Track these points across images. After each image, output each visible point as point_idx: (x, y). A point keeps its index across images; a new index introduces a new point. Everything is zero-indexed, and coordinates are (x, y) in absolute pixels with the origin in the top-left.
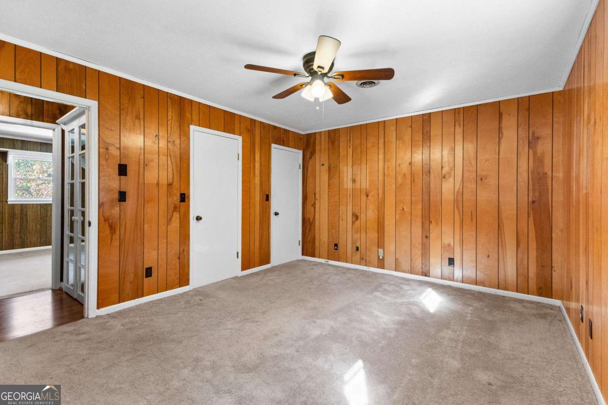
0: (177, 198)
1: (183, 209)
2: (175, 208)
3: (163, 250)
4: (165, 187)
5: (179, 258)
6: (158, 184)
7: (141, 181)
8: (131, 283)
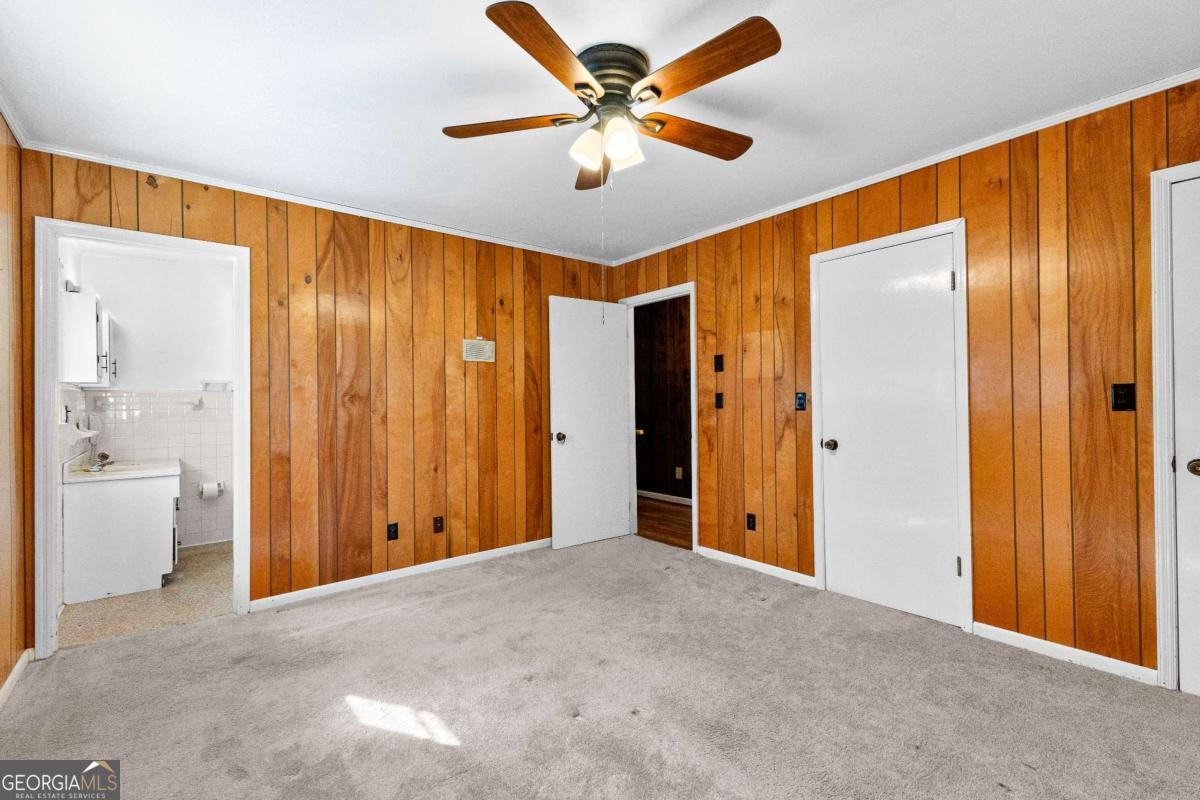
0: (790, 402)
1: (801, 425)
2: (788, 421)
3: (770, 492)
4: (771, 382)
5: (796, 515)
6: (760, 379)
7: (739, 376)
8: (730, 528)
